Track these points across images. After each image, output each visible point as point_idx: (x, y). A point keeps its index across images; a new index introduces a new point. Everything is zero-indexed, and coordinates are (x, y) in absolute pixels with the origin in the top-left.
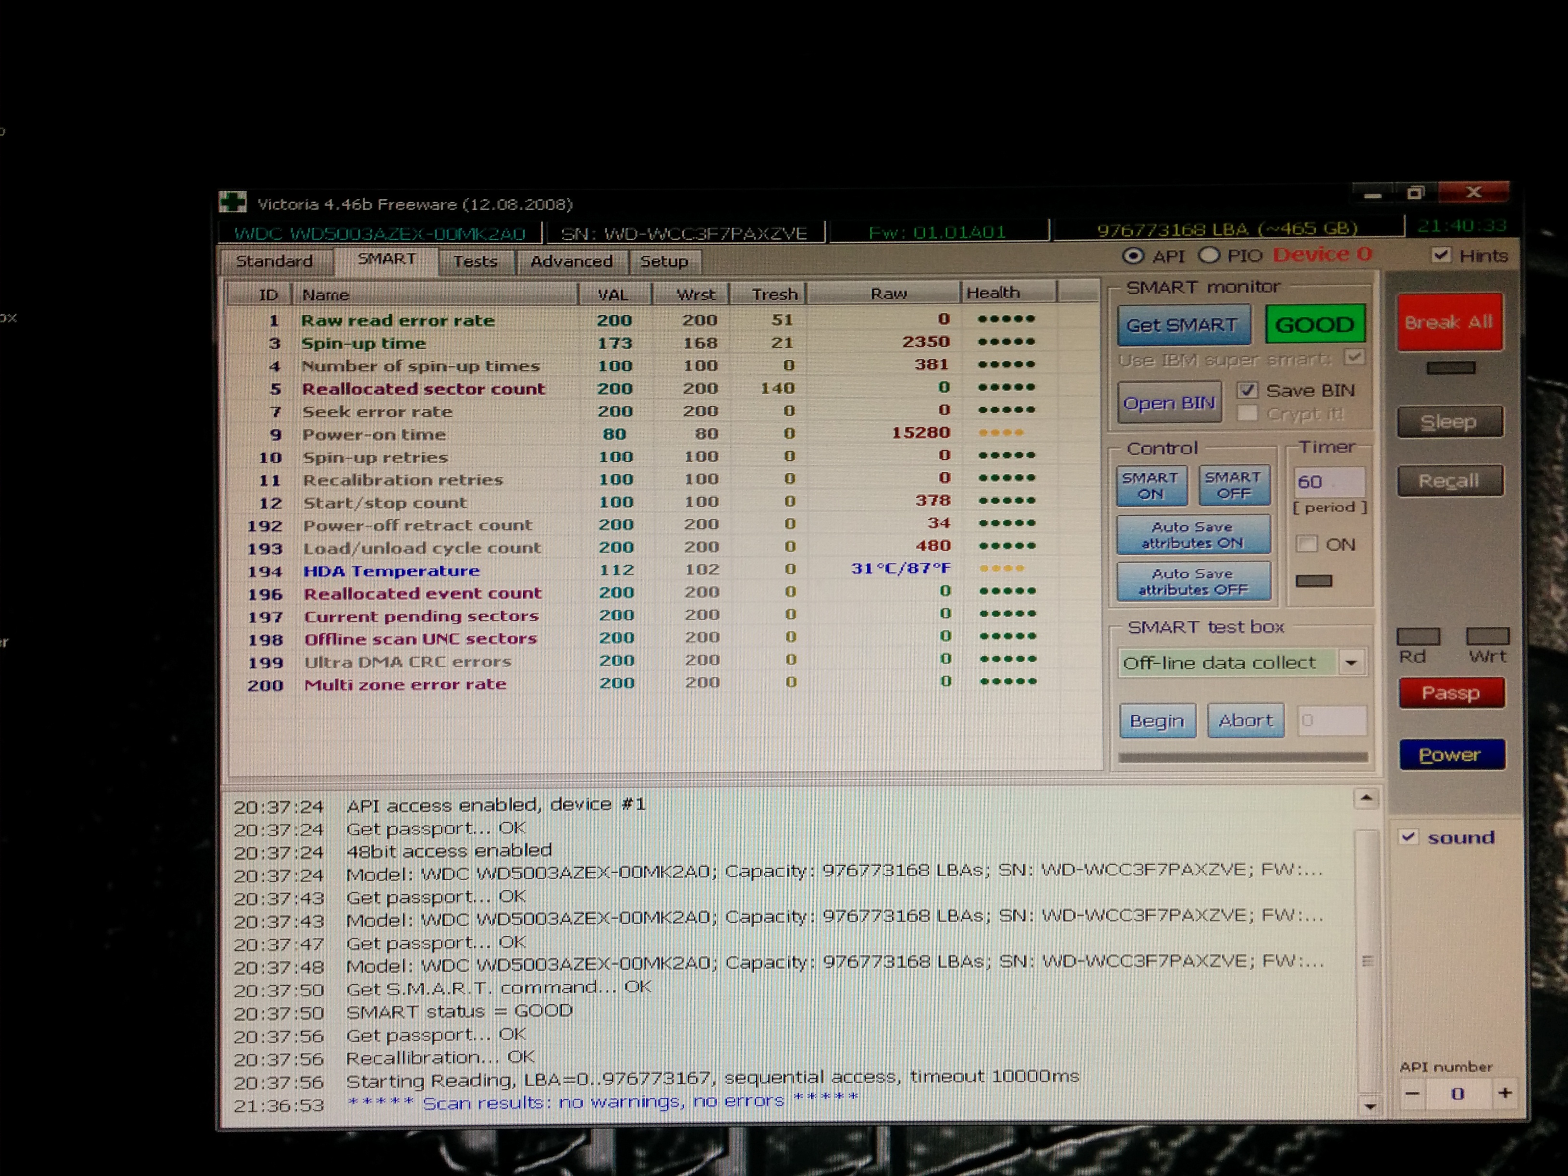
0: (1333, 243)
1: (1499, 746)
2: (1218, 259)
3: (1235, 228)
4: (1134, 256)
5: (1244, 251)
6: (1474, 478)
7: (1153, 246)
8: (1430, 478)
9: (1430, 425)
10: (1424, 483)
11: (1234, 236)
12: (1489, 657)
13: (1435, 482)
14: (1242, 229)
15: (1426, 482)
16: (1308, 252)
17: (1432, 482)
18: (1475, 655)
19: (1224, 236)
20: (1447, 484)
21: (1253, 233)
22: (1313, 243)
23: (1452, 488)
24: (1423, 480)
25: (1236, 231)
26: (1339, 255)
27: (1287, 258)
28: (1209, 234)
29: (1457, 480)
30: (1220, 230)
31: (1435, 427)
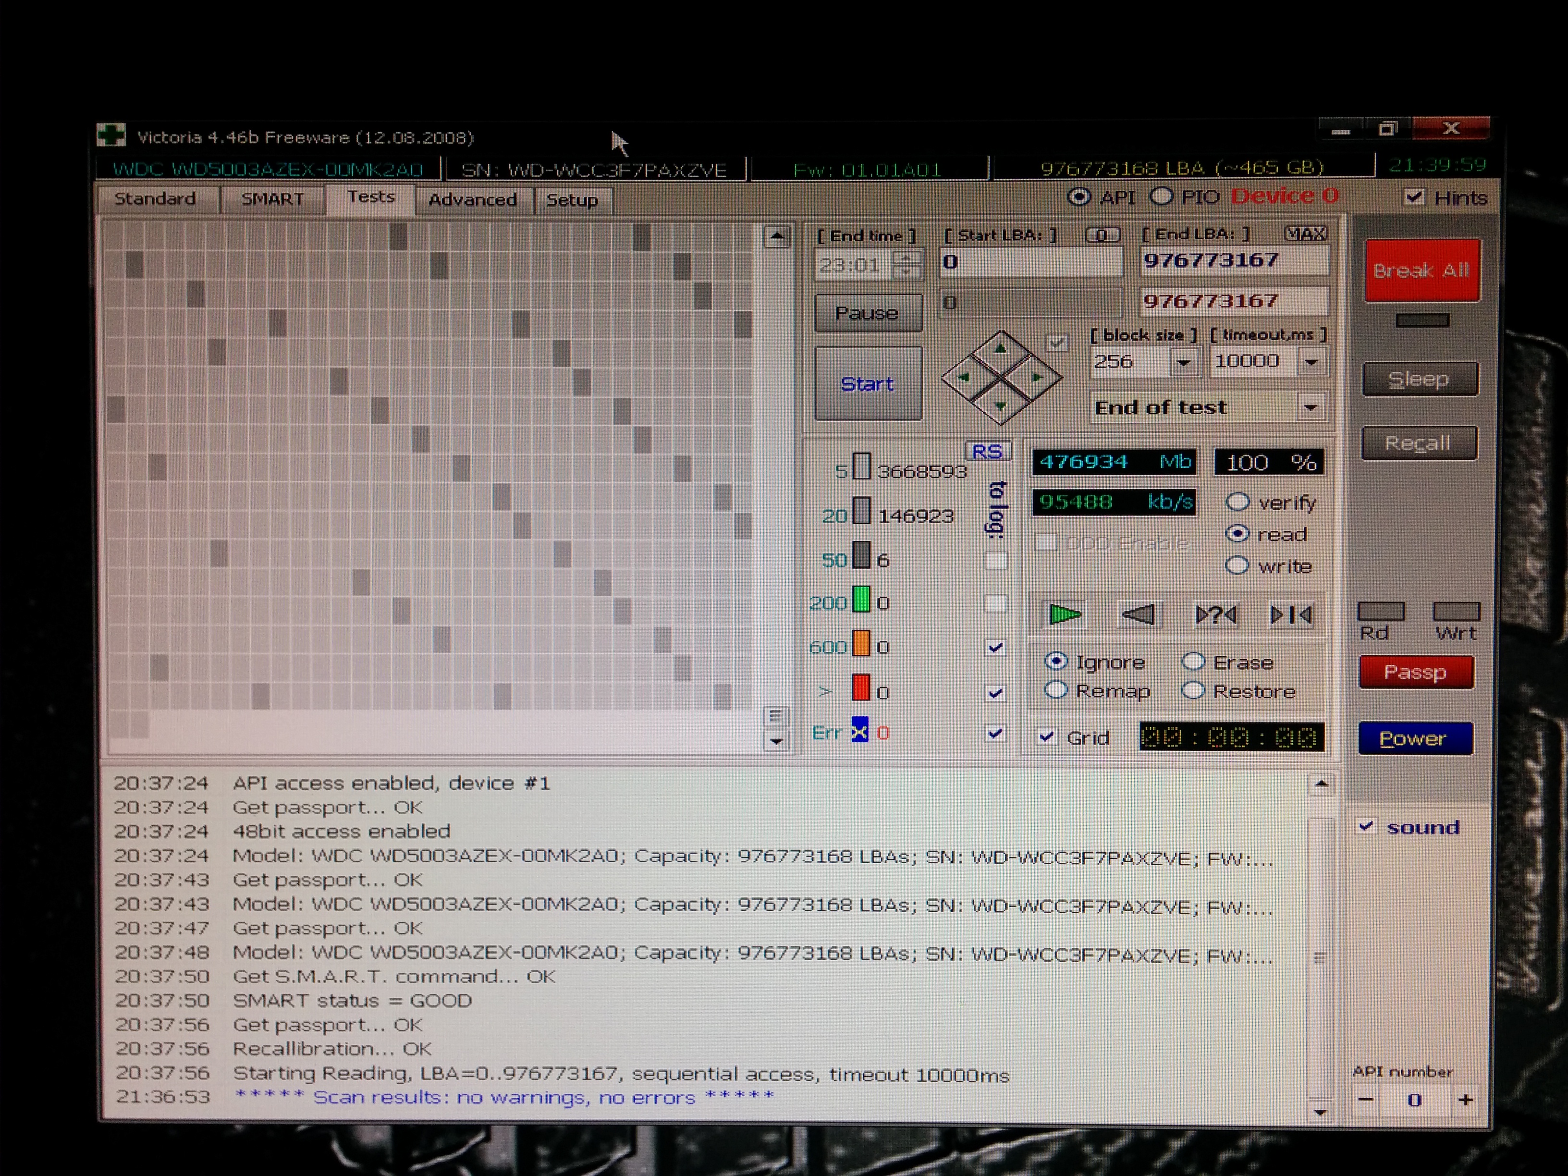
0: (1294, 184)
1: (1467, 728)
2: (1171, 201)
3: (1191, 168)
4: (1079, 197)
5: (1199, 192)
6: (1445, 440)
7: (1101, 186)
8: (1397, 440)
9: (1399, 382)
10: (1390, 446)
11: (1189, 175)
12: (1458, 635)
13: (1403, 445)
14: (1198, 168)
15: (1393, 444)
16: (1269, 193)
17: (1399, 445)
18: (1442, 631)
19: (1178, 176)
20: (1416, 447)
21: (1210, 173)
22: (1273, 184)
23: (1421, 451)
24: (1390, 442)
25: (1191, 170)
26: (1303, 197)
27: (1246, 200)
28: (1162, 173)
29: (1427, 442)
30: (1174, 169)
31: (1404, 384)
